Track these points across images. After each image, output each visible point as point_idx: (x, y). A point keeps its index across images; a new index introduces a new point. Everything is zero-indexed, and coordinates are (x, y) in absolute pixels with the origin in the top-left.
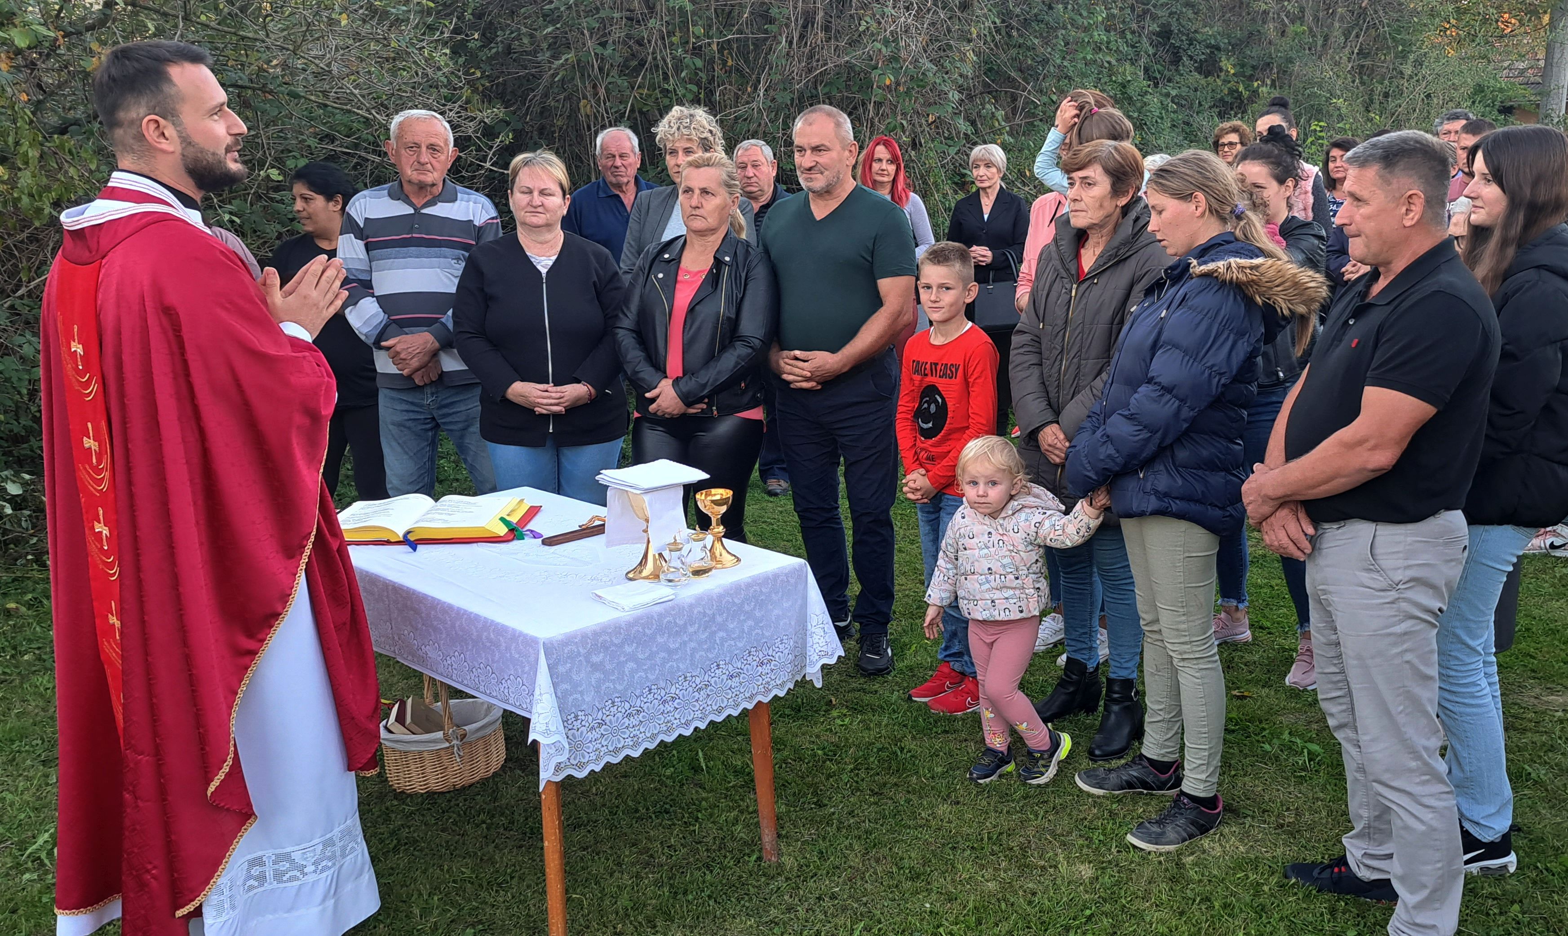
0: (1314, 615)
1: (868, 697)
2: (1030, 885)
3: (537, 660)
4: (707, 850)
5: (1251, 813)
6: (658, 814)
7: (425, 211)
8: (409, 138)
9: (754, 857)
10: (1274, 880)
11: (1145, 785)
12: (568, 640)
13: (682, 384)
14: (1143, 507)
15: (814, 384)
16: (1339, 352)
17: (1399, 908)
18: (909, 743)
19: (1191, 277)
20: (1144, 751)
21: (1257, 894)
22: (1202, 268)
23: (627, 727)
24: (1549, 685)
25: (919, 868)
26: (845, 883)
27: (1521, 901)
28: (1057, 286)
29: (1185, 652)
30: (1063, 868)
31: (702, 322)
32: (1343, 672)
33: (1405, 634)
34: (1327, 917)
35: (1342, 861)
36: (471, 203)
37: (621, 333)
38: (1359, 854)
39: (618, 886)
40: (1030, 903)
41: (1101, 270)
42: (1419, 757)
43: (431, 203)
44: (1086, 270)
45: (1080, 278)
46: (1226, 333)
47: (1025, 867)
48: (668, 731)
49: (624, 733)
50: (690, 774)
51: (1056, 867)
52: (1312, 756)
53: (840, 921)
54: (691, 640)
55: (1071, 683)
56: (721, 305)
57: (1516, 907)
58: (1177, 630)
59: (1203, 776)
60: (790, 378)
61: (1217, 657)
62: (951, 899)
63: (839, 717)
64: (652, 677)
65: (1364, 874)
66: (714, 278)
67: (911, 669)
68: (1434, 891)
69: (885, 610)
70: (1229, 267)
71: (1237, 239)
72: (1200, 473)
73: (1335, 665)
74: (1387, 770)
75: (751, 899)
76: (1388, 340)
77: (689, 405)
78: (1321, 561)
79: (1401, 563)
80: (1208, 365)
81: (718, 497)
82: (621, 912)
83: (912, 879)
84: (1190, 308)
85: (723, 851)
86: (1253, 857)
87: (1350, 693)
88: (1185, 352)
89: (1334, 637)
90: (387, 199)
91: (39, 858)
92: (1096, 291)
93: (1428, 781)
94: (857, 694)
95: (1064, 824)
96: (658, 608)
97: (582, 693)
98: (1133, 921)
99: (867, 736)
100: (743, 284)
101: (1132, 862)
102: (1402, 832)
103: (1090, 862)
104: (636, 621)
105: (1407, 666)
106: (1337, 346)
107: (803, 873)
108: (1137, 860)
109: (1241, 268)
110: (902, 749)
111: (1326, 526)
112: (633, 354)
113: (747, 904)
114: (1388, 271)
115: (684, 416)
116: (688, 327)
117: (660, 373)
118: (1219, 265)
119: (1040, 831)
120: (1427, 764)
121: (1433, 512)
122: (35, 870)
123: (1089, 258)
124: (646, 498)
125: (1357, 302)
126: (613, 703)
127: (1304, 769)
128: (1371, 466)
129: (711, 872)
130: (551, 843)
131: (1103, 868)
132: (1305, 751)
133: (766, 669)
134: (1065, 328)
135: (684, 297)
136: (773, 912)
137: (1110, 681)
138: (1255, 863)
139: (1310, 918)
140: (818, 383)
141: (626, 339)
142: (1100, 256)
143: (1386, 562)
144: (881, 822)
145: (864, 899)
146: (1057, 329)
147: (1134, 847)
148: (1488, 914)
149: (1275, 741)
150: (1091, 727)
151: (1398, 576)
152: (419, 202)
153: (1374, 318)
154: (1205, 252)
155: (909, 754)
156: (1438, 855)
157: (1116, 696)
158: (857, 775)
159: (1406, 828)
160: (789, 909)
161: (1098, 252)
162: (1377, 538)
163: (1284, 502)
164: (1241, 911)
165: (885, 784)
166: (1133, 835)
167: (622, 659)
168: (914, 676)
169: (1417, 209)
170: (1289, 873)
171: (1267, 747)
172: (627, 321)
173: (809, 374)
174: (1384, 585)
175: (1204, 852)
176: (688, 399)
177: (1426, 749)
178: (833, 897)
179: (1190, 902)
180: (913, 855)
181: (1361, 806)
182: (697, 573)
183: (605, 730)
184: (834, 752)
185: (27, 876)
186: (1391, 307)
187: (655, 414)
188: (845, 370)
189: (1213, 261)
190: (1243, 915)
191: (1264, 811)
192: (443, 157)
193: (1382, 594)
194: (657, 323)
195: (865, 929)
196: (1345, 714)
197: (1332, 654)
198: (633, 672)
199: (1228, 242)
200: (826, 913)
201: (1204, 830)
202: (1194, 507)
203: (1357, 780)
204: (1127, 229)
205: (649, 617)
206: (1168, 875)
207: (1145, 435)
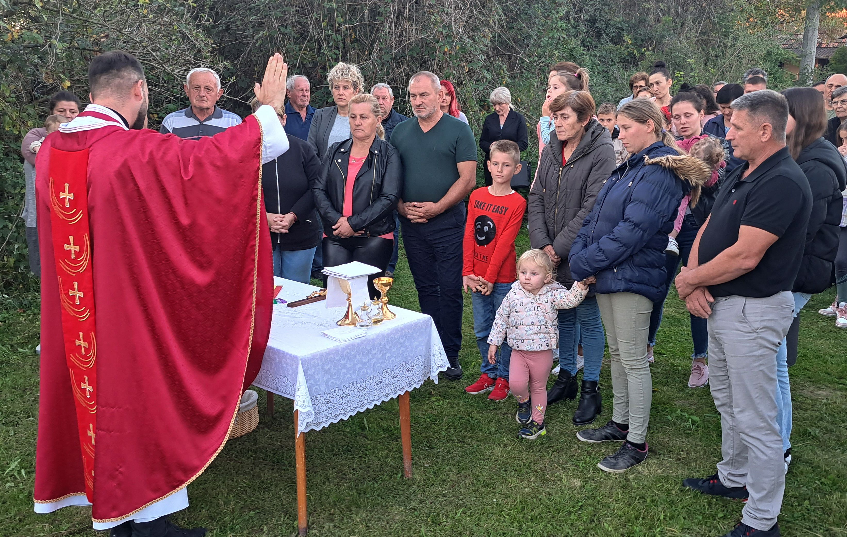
0: (711, 345)
1: (451, 390)
2: (548, 490)
3: (297, 368)
4: (374, 471)
5: (662, 453)
6: (345, 452)
7: (205, 123)
8: (195, 83)
9: (400, 475)
10: (677, 487)
11: (615, 437)
12: (313, 357)
13: (353, 219)
14: (618, 288)
15: (425, 220)
16: (726, 207)
17: (749, 502)
18: (476, 415)
19: (644, 165)
20: (614, 419)
21: (669, 495)
22: (652, 160)
23: (341, 404)
24: (818, 385)
25: (488, 481)
26: (449, 489)
27: (809, 499)
28: (552, 169)
29: (633, 365)
30: (565, 480)
31: (364, 186)
32: (727, 375)
33: (761, 356)
34: (707, 507)
35: (716, 477)
36: (230, 119)
37: (317, 191)
38: (725, 473)
39: (329, 490)
40: (549, 499)
41: (576, 159)
42: (766, 421)
43: (209, 119)
44: (567, 160)
45: (563, 164)
46: (666, 195)
47: (545, 481)
48: (362, 406)
49: (340, 407)
50: (359, 431)
51: (561, 480)
52: (694, 422)
53: (449, 508)
54: (373, 358)
55: (561, 383)
56: (373, 177)
57: (807, 502)
58: (630, 353)
59: (640, 432)
60: (412, 217)
61: (649, 368)
62: (507, 497)
63: (436, 401)
64: (354, 377)
65: (728, 484)
66: (369, 162)
67: (472, 375)
68: (769, 492)
69: (458, 343)
70: (668, 159)
71: (665, 146)
72: (646, 269)
73: (722, 371)
74: (748, 427)
75: (400, 497)
76: (753, 201)
77: (356, 231)
78: (717, 317)
79: (759, 318)
80: (658, 211)
81: (384, 282)
82: (332, 504)
83: (484, 486)
84: (647, 181)
85: (382, 472)
86: (665, 475)
87: (730, 387)
88: (647, 205)
89: (723, 357)
90: (185, 117)
91: (13, 475)
92: (572, 172)
93: (769, 434)
94: (445, 389)
95: (563, 458)
96: (357, 341)
97: (319, 385)
98: (604, 509)
99: (453, 412)
100: (385, 165)
101: (601, 478)
102: (754, 460)
103: (579, 478)
104: (347, 347)
105: (761, 373)
106: (725, 204)
107: (427, 483)
108: (603, 476)
109: (674, 161)
110: (472, 418)
111: (720, 298)
112: (324, 203)
113: (398, 499)
114: (753, 163)
115: (352, 237)
116: (355, 188)
117: (339, 214)
118: (663, 159)
119: (551, 461)
120: (769, 425)
121: (776, 292)
122: (12, 481)
123: (568, 154)
124: (350, 282)
125: (736, 181)
126: (335, 391)
127: (690, 430)
128: (744, 267)
129: (377, 483)
130: (300, 465)
131: (586, 481)
132: (690, 420)
133: (410, 374)
134: (557, 192)
135: (353, 173)
136: (413, 503)
137: (584, 382)
138: (667, 479)
139: (698, 507)
140: (427, 220)
141: (320, 195)
142: (574, 153)
143: (751, 318)
144: (465, 456)
145: (461, 497)
146: (552, 192)
147: (602, 470)
148: (792, 506)
149: (673, 414)
150: (573, 407)
151: (757, 325)
152: (202, 118)
153: (746, 189)
154: (650, 151)
155: (476, 421)
156: (772, 473)
157: (587, 390)
158: (449, 432)
159: (757, 457)
160: (421, 502)
161: (573, 150)
162: (746, 306)
163: (697, 287)
164: (661, 504)
165: (465, 437)
166: (601, 464)
167: (340, 367)
168: (474, 379)
169: (769, 132)
170: (686, 483)
171: (669, 418)
172: (320, 185)
173: (422, 215)
174: (750, 330)
175: (639, 473)
176: (355, 228)
177: (769, 416)
178: (444, 496)
179: (634, 499)
180: (484, 474)
181: (729, 448)
182: (376, 322)
183: (331, 405)
184: (436, 419)
185: (8, 484)
186: (755, 183)
187: (337, 236)
188: (442, 211)
189: (657, 156)
190: (663, 506)
191: (670, 452)
192: (213, 94)
193: (748, 334)
194: (338, 186)
195: (463, 512)
196: (725, 399)
197: (721, 366)
198: (345, 374)
199: (661, 147)
200: (441, 504)
201: (638, 461)
202: (644, 287)
203: (728, 434)
204: (588, 138)
205: (353, 345)
206: (621, 485)
207: (623, 249)
